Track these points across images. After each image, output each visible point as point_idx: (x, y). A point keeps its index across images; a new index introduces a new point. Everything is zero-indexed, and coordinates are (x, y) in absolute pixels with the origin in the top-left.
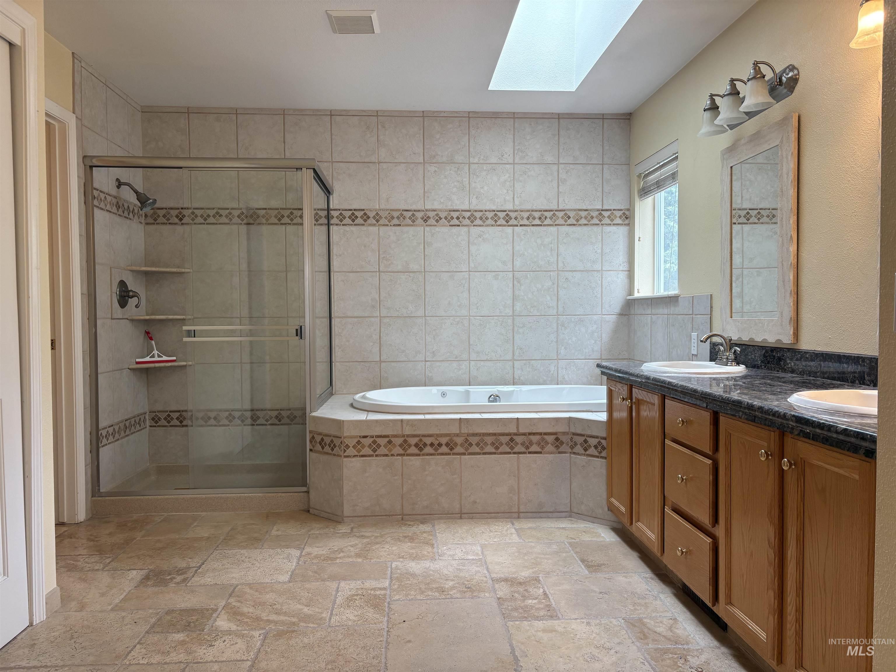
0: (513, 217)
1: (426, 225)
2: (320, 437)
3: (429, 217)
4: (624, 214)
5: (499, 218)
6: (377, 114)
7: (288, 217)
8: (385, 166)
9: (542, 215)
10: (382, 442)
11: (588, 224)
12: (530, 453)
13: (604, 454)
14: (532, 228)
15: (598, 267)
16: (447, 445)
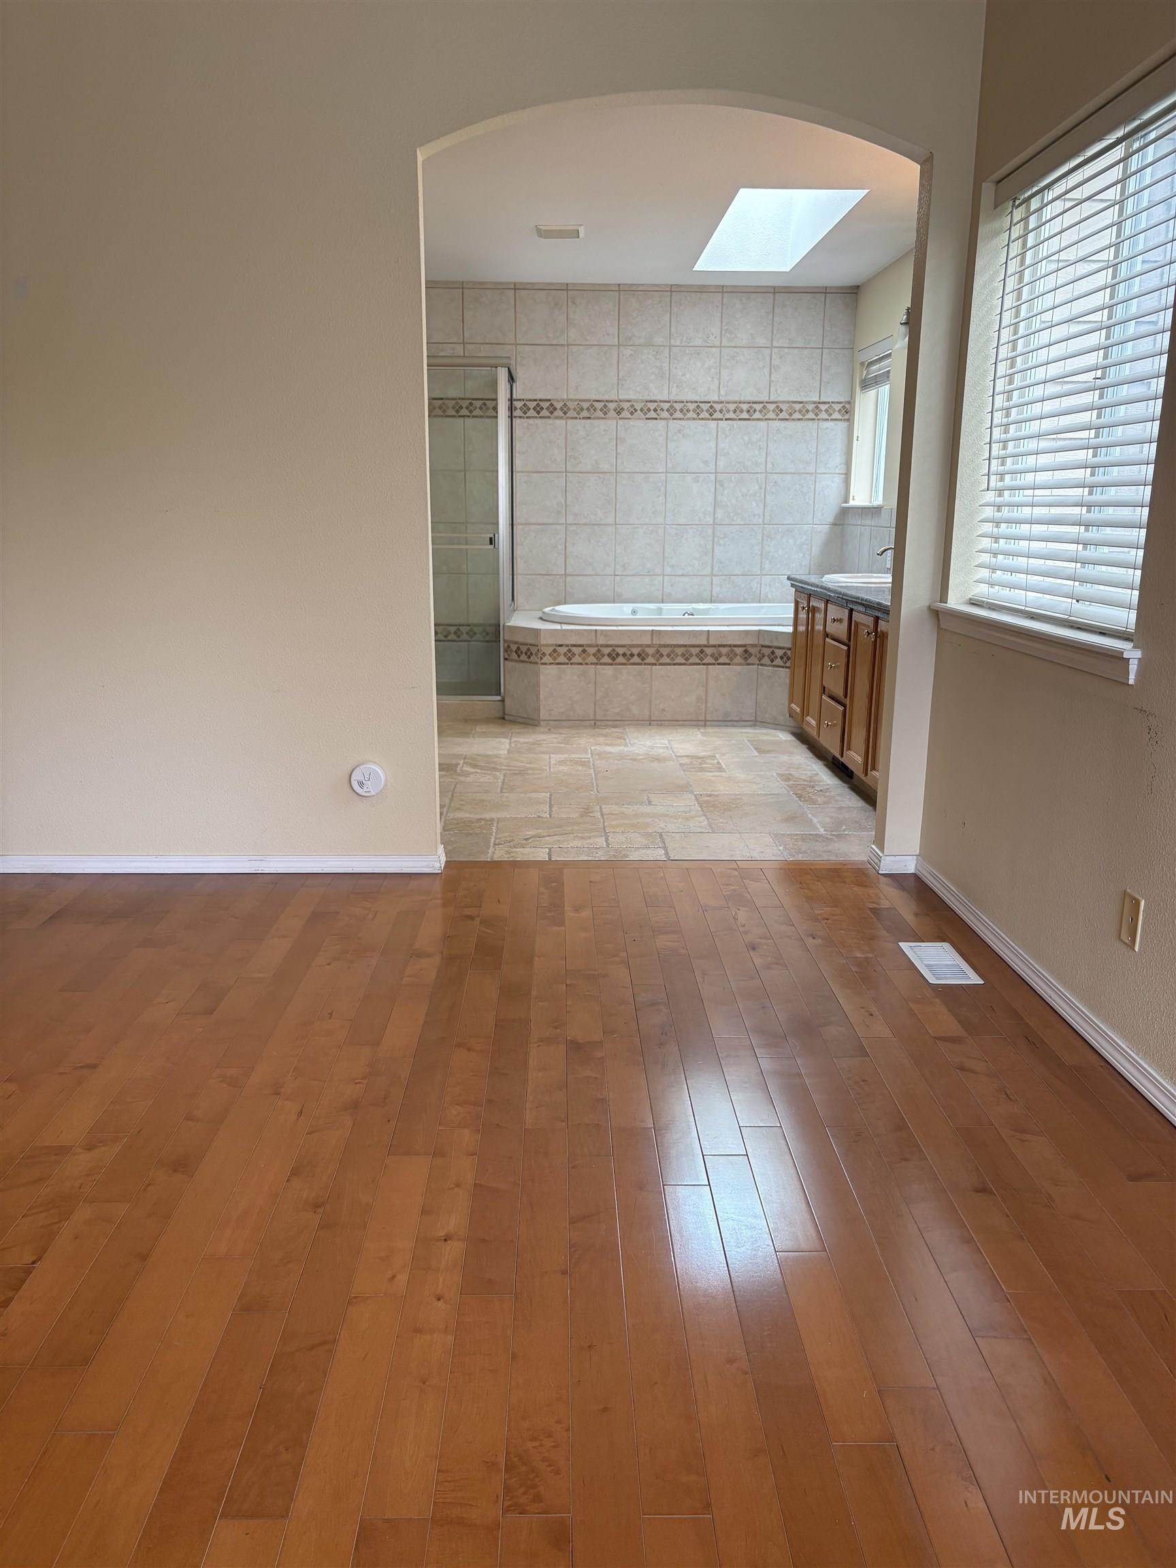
0: (718, 410)
1: (620, 418)
2: (516, 646)
3: (622, 409)
4: (844, 407)
5: (702, 411)
6: (566, 288)
7: (467, 408)
8: (574, 349)
9: (751, 407)
10: (577, 650)
11: (802, 419)
12: (719, 664)
13: (788, 664)
14: (739, 422)
15: (811, 469)
16: (639, 655)
